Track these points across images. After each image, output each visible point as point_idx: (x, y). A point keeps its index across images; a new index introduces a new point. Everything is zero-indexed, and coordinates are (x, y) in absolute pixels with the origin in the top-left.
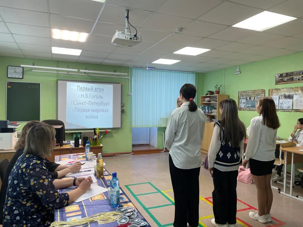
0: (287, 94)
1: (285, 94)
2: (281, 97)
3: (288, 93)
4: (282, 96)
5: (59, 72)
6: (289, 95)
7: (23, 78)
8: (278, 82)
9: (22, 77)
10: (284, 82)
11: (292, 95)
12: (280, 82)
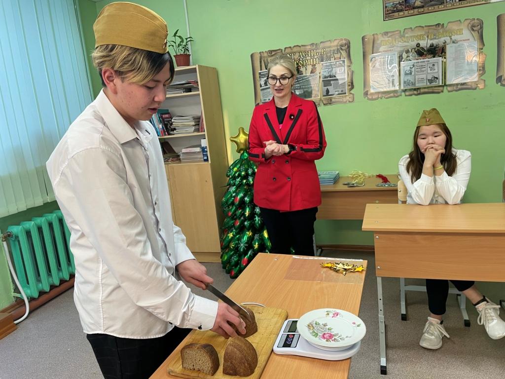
0: (425, 43)
1: (418, 45)
2: (405, 55)
3: (430, 42)
4: (407, 52)
6: (432, 45)
8: (394, 12)
10: (414, 8)
11: (441, 44)
12: (401, 11)
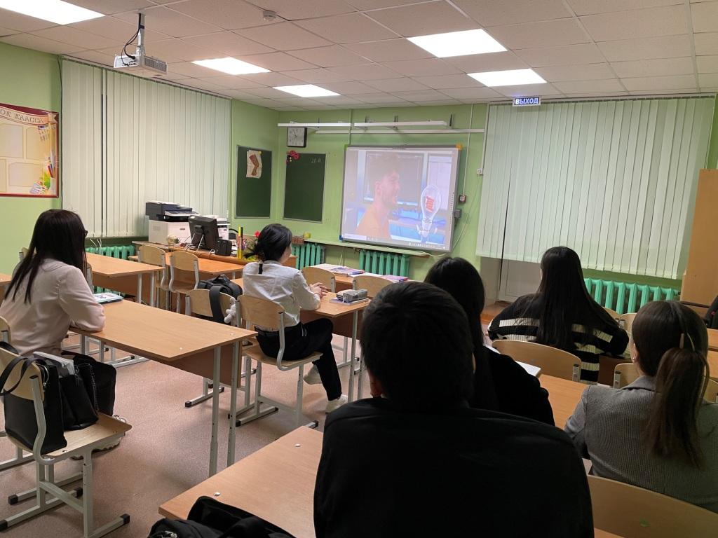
5: (352, 132)
7: (305, 146)
9: (302, 145)
